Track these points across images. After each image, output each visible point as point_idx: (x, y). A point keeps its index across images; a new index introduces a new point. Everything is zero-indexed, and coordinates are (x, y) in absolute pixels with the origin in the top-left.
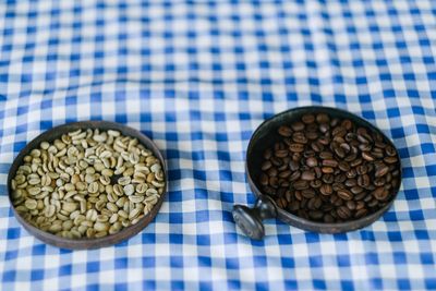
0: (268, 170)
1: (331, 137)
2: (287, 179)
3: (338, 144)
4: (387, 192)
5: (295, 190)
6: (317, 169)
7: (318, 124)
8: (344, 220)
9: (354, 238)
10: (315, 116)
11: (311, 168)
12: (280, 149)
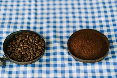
0: (10, 47)
1: (29, 38)
2: (14, 50)
3: (30, 40)
4: (39, 54)
5: (15, 53)
6: (22, 47)
7: (26, 35)
8: (27, 61)
9: (29, 66)
10: (26, 32)
11: (21, 47)
12: (14, 41)
